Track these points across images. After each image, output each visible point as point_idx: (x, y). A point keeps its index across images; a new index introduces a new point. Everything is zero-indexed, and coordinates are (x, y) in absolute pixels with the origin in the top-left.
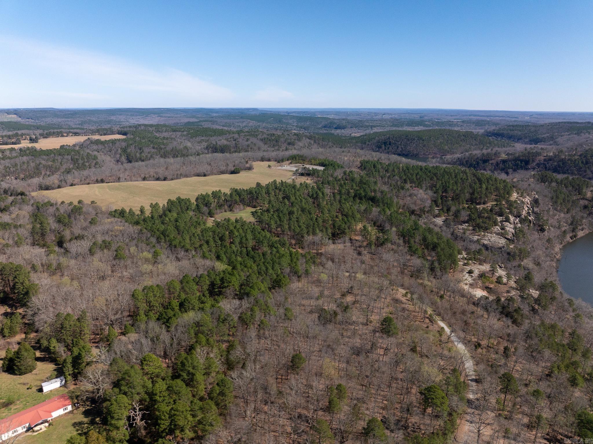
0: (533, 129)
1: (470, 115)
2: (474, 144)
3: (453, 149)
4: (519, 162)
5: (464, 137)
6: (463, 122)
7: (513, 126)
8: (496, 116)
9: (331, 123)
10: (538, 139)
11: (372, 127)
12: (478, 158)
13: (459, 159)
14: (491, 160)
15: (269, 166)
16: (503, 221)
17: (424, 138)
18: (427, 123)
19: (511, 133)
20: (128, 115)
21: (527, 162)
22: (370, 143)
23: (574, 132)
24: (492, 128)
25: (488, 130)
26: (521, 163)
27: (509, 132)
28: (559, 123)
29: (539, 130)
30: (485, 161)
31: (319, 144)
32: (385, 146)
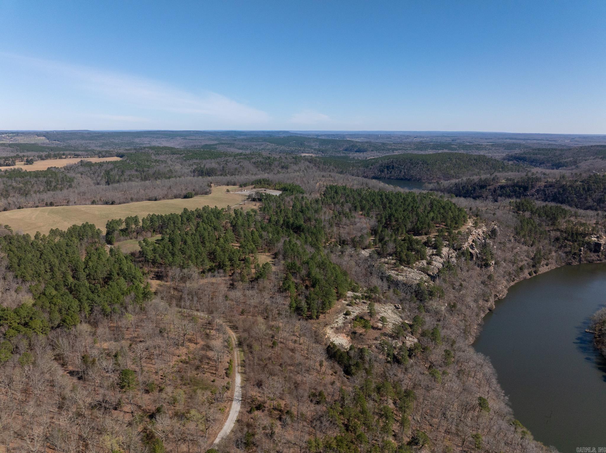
0: (558, 153)
1: (506, 139)
2: (485, 168)
3: (458, 173)
4: (517, 188)
5: (475, 162)
6: (492, 145)
7: (539, 149)
8: (534, 139)
9: (352, 146)
10: (560, 163)
11: (393, 150)
12: (475, 183)
13: (456, 184)
14: (489, 185)
15: (228, 191)
16: (433, 255)
17: (429, 162)
18: (453, 146)
19: (533, 157)
20: (153, 137)
21: (526, 189)
22: (372, 167)
23: (600, 157)
24: (517, 151)
25: (510, 154)
26: (520, 189)
27: (532, 156)
28: (592, 146)
29: (564, 154)
30: (482, 187)
31: (319, 167)
32: (388, 170)
